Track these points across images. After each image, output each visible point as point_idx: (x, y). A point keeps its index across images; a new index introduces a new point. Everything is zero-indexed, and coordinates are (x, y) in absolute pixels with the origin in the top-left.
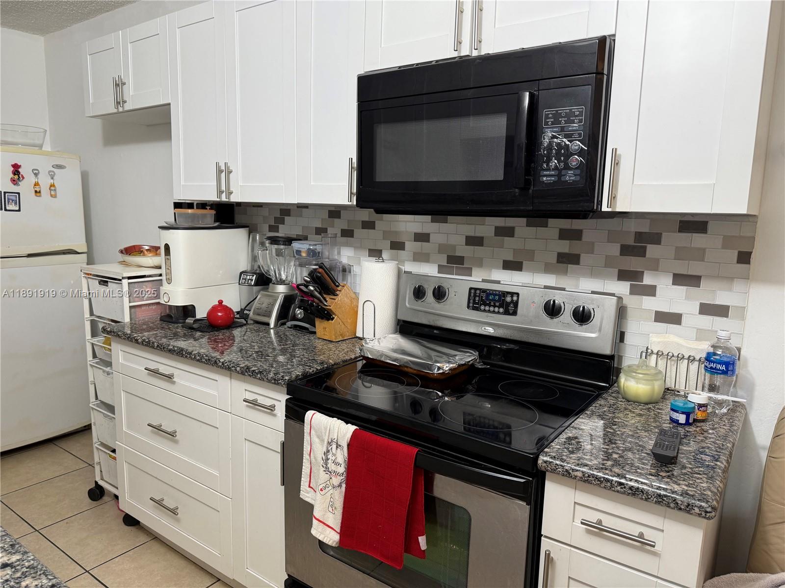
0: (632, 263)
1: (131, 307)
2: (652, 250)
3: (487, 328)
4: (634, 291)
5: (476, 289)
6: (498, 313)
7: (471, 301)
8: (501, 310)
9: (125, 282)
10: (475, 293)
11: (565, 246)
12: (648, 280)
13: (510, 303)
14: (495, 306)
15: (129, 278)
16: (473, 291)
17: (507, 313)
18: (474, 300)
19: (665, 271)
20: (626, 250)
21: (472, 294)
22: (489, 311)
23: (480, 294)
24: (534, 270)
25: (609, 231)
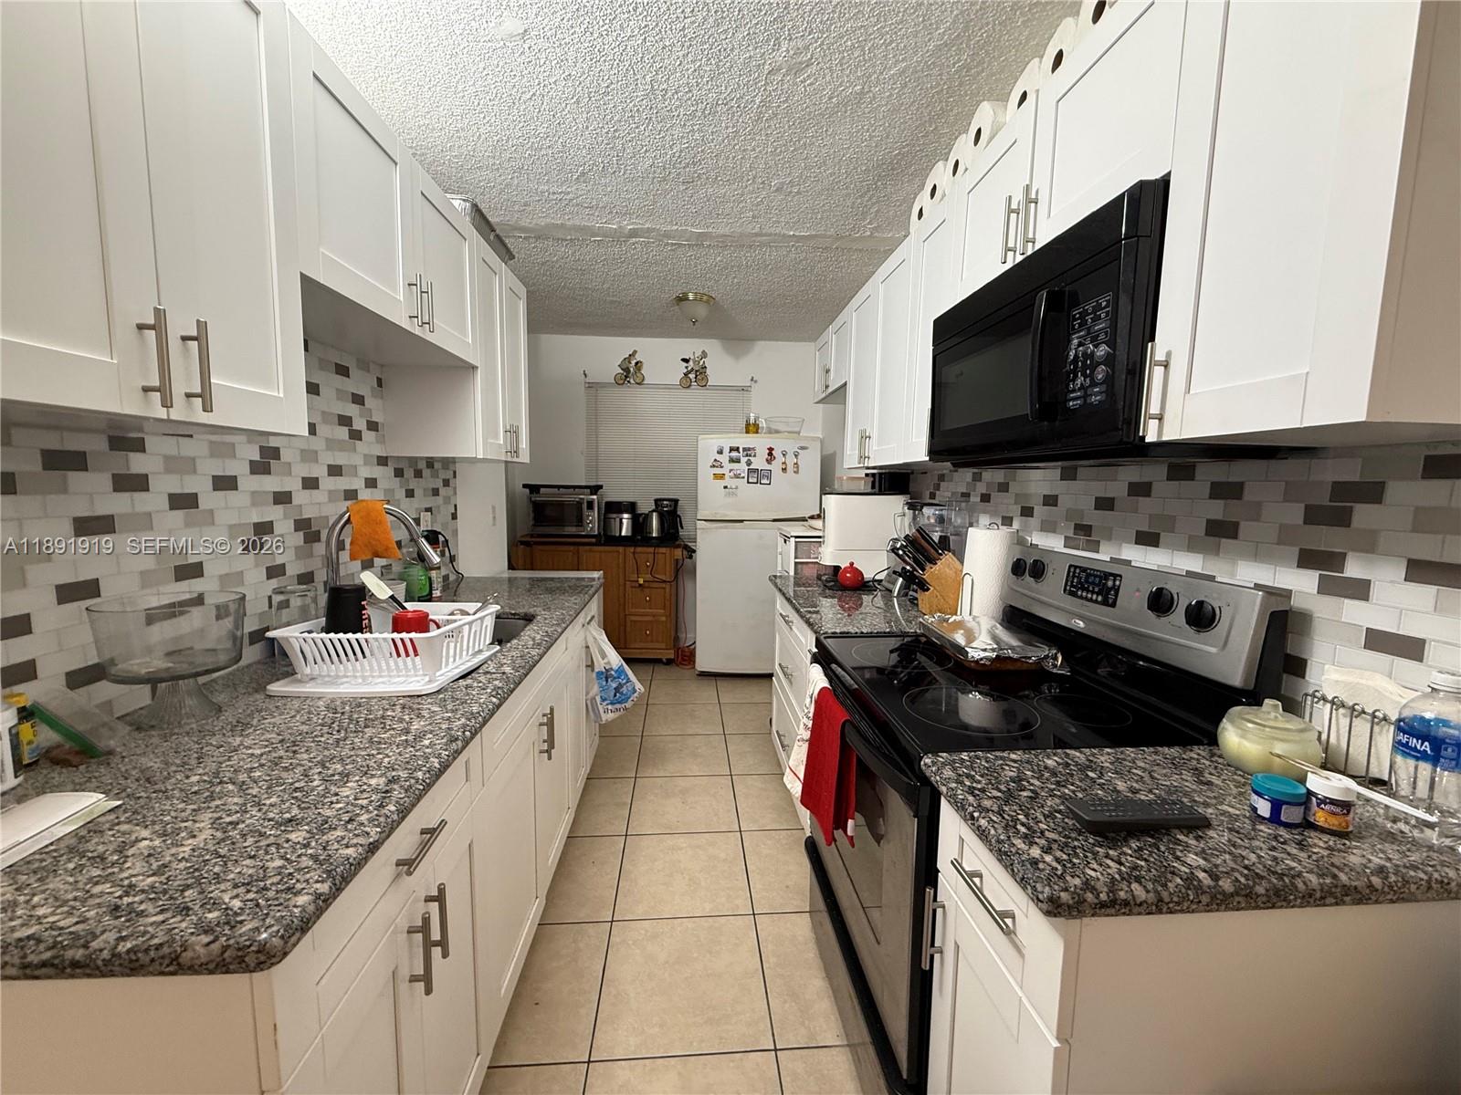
0: (1325, 539)
1: (796, 563)
2: (1364, 515)
3: (1077, 621)
4: (1325, 588)
5: (1076, 567)
6: (1096, 602)
7: (1069, 583)
8: (1100, 598)
9: (793, 540)
10: (1074, 572)
11: (1217, 510)
12: (1353, 569)
13: (1111, 589)
14: (1093, 592)
15: (796, 537)
16: (1072, 570)
17: (1105, 603)
18: (1072, 582)
19: (1388, 554)
20: (1314, 516)
21: (1071, 574)
22: (1086, 599)
23: (1079, 574)
24: (1175, 547)
25: (1287, 482)
